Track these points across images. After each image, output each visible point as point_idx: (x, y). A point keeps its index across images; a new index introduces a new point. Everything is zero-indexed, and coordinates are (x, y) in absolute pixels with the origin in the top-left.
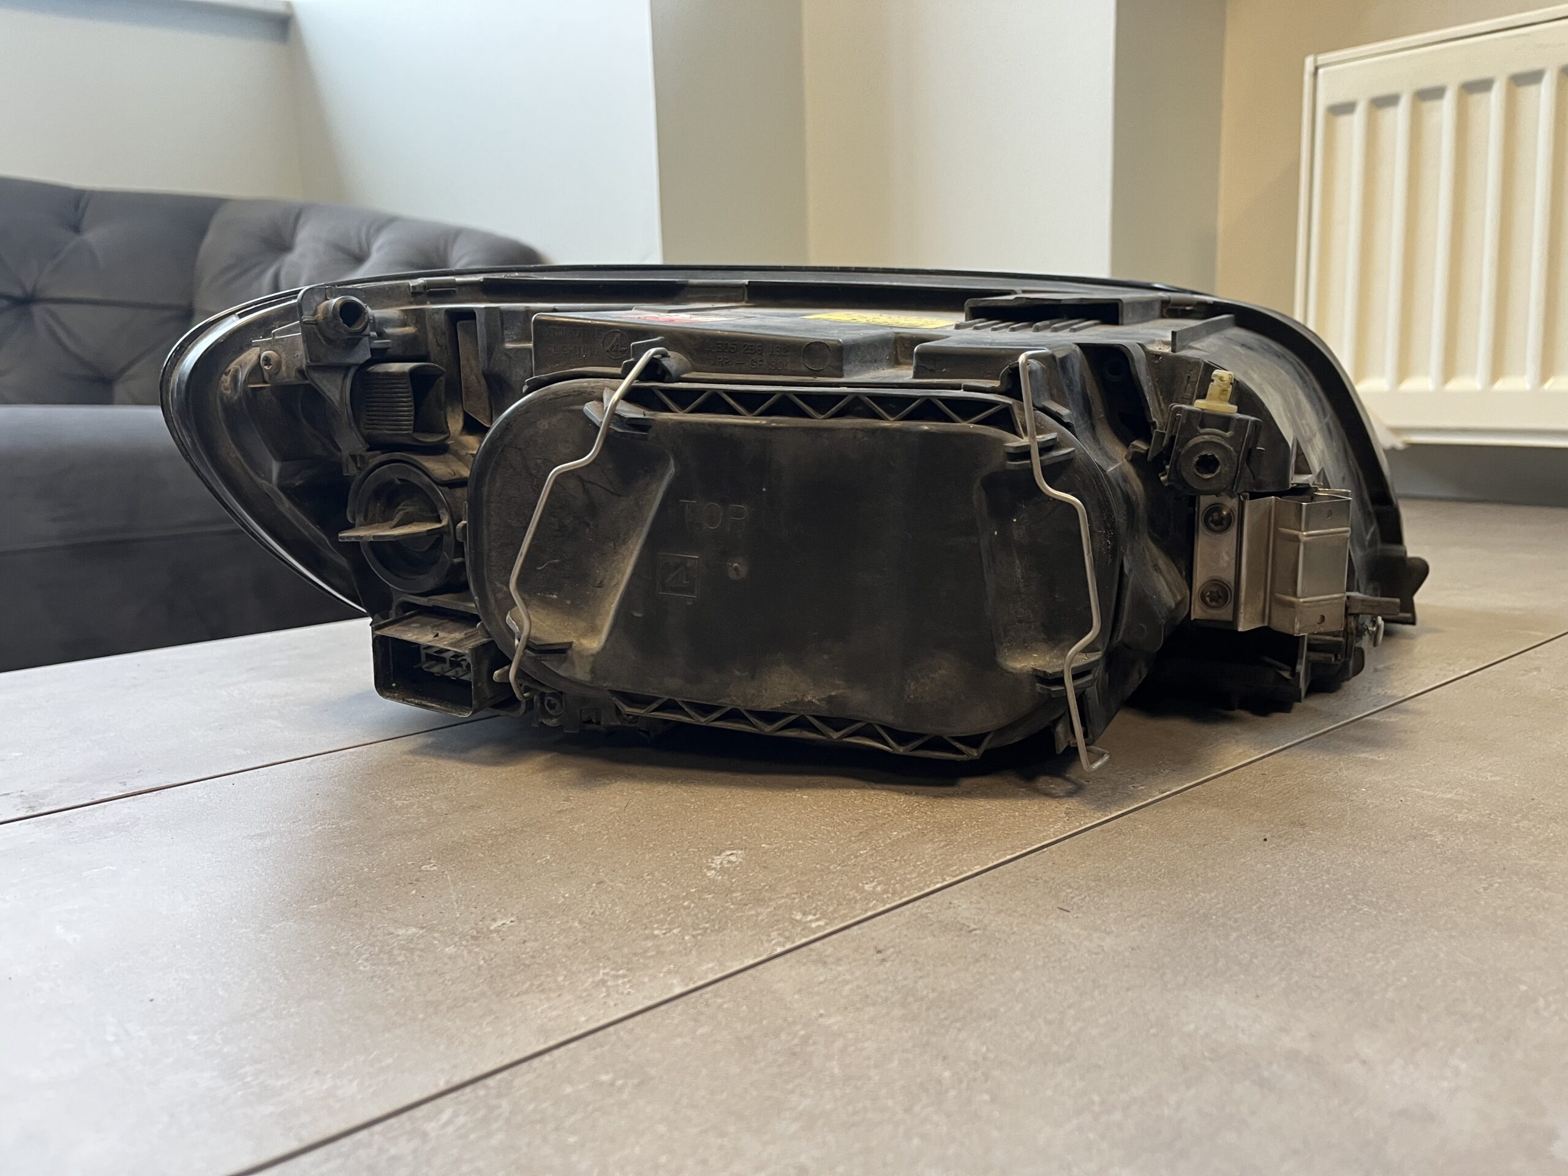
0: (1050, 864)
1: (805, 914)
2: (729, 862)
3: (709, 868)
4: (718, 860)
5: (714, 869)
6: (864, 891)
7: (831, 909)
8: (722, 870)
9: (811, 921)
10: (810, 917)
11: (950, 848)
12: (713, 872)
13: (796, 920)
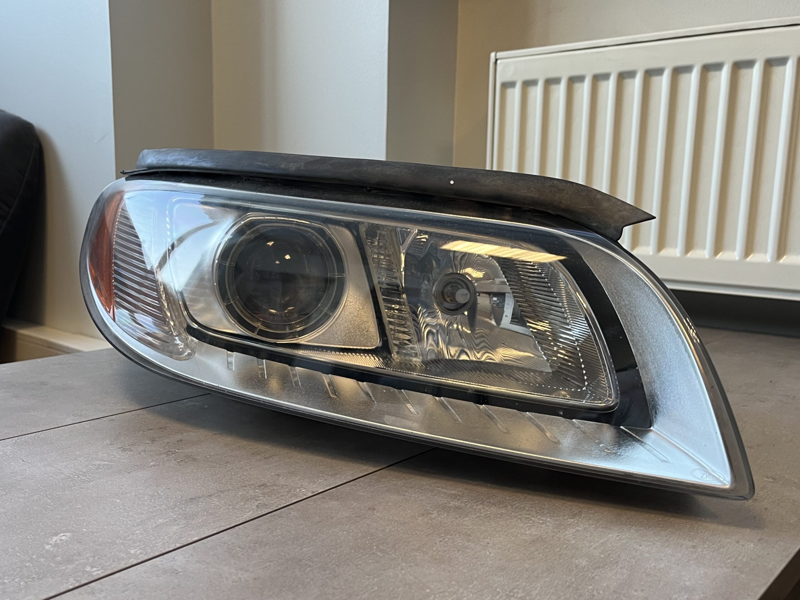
0: (235, 535)
1: (92, 567)
2: (61, 540)
3: (48, 544)
4: (55, 538)
5: (51, 544)
6: (129, 553)
7: (108, 564)
8: (56, 545)
9: (94, 572)
10: (95, 569)
11: (187, 528)
12: (50, 546)
13: (86, 571)
